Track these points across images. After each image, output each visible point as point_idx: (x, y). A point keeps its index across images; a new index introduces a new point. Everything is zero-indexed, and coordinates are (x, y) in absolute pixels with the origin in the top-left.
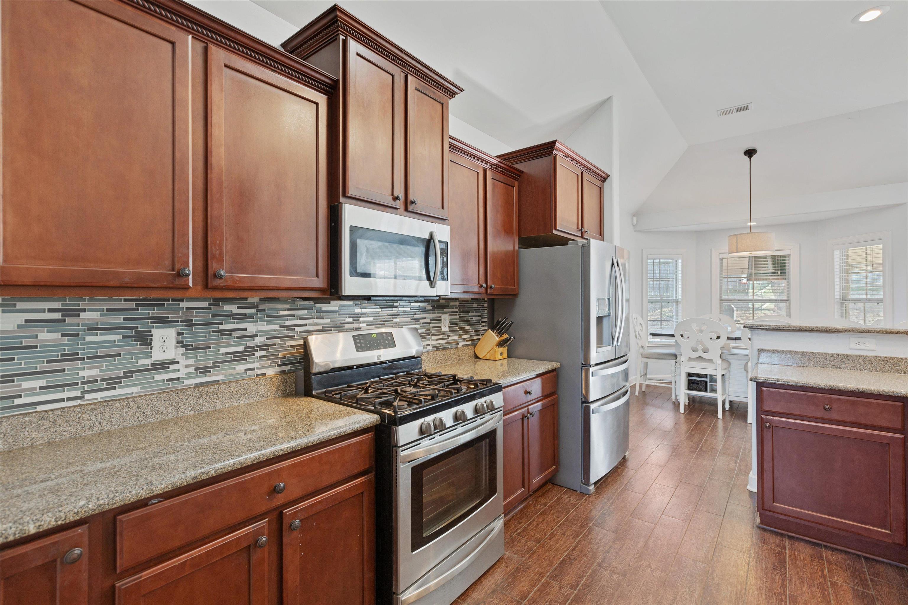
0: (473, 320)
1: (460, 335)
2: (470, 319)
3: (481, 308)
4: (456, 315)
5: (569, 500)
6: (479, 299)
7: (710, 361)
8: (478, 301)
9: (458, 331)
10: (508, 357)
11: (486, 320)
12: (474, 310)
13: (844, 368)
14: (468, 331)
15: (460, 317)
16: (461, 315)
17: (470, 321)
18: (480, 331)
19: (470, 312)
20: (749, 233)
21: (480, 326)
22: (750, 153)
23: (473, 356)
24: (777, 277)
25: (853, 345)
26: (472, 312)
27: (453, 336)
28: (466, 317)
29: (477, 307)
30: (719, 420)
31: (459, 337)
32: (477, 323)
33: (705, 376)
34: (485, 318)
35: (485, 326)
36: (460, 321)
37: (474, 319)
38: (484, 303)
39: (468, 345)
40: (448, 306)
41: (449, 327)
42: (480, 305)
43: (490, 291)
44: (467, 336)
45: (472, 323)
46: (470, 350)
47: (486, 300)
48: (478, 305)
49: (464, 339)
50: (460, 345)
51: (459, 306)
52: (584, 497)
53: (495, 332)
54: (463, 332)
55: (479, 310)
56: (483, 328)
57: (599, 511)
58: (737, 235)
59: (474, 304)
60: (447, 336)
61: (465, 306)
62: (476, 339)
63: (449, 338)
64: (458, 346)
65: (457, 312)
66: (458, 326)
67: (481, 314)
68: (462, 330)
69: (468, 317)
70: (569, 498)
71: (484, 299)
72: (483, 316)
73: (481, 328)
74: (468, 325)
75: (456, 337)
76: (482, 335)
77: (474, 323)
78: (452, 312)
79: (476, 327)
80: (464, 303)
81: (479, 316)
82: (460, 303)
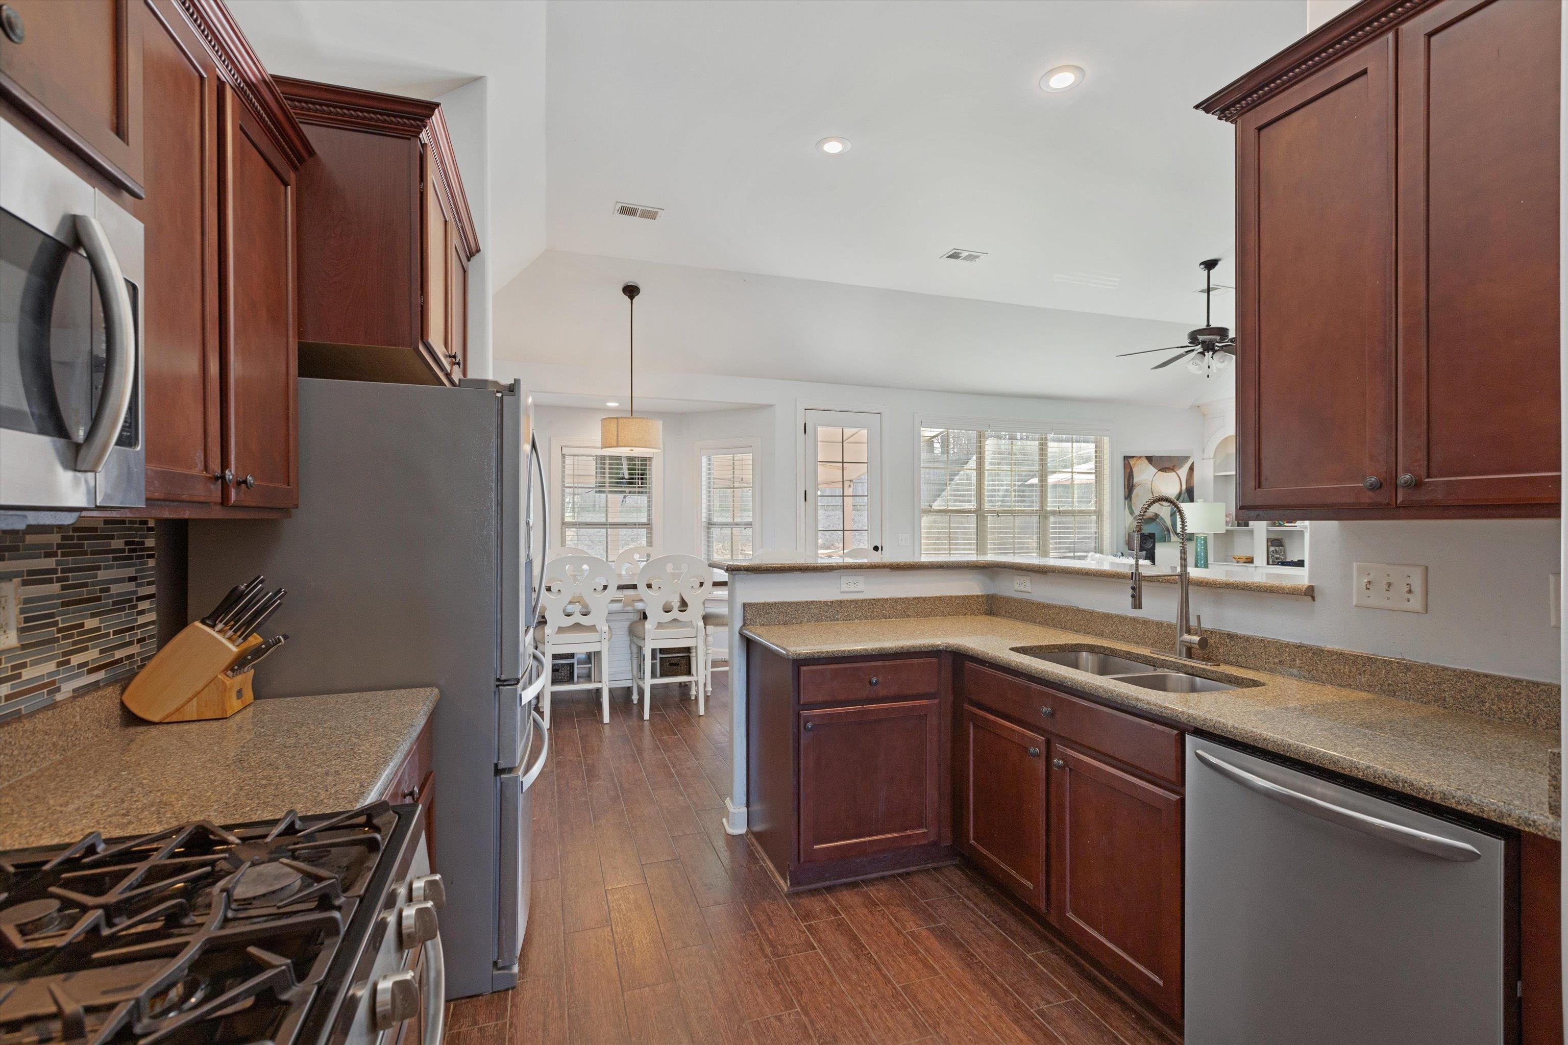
0: (111, 596)
1: (65, 654)
2: (102, 591)
3: (134, 550)
4: (50, 581)
5: (480, 1029)
6: (131, 522)
7: (592, 628)
8: (129, 529)
9: (56, 640)
10: (256, 698)
11: (152, 590)
12: (114, 559)
13: (838, 620)
14: (95, 635)
15: (64, 588)
16: (67, 579)
17: (99, 599)
18: (132, 629)
19: (98, 568)
20: (629, 418)
21: (131, 614)
22: (631, 291)
23: (116, 720)
24: (637, 490)
25: (844, 588)
26: (107, 568)
27: (35, 663)
28: (85, 585)
29: (123, 551)
30: (605, 726)
31: (60, 664)
32: (127, 602)
33: (572, 656)
34: (149, 583)
35: (150, 610)
36: (64, 604)
37: (115, 589)
38: (146, 537)
39: (95, 686)
40: (16, 549)
41: (21, 630)
42: (132, 543)
43: (237, 494)
44: (92, 655)
45: (107, 605)
46: (108, 699)
47: (151, 524)
48: (127, 543)
49: (80, 666)
50: (67, 689)
51: (59, 546)
52: (506, 999)
53: (220, 626)
54: (74, 643)
55: (130, 558)
56: (141, 620)
57: (562, 1017)
58: (617, 418)
59: (112, 537)
60: (14, 668)
61: (82, 546)
62: (121, 660)
63: (19, 676)
64: (59, 697)
65: (54, 571)
66: (55, 624)
67: (137, 571)
68: (71, 636)
69: (94, 584)
70: (476, 1023)
71: (146, 522)
72: (142, 577)
73: (136, 620)
74: (93, 616)
75: (51, 666)
76: (139, 641)
77: (114, 603)
78: (31, 573)
79: (121, 619)
80: (79, 538)
81: (132, 579)
82: (63, 538)
